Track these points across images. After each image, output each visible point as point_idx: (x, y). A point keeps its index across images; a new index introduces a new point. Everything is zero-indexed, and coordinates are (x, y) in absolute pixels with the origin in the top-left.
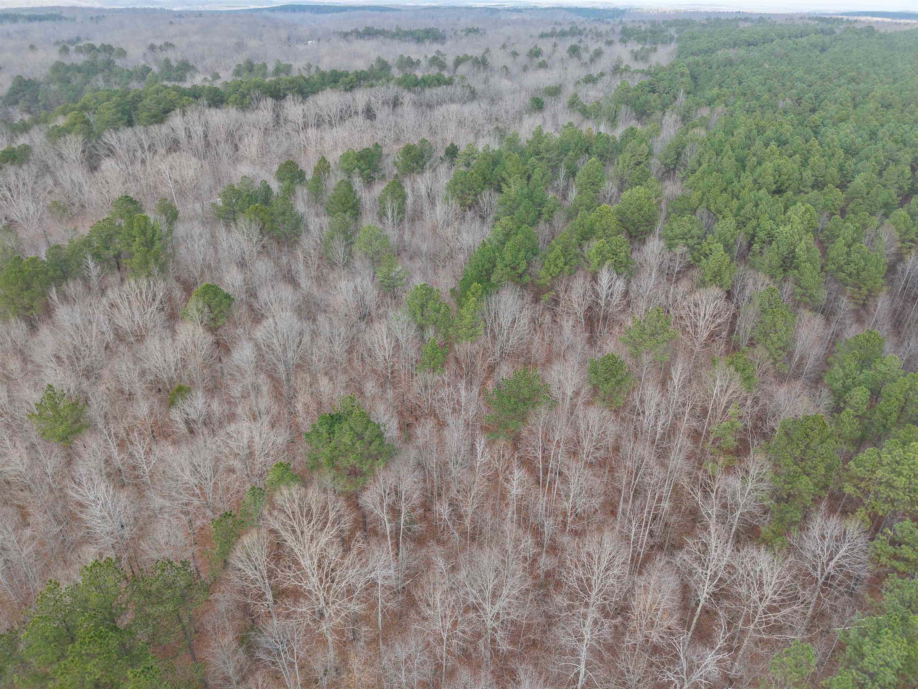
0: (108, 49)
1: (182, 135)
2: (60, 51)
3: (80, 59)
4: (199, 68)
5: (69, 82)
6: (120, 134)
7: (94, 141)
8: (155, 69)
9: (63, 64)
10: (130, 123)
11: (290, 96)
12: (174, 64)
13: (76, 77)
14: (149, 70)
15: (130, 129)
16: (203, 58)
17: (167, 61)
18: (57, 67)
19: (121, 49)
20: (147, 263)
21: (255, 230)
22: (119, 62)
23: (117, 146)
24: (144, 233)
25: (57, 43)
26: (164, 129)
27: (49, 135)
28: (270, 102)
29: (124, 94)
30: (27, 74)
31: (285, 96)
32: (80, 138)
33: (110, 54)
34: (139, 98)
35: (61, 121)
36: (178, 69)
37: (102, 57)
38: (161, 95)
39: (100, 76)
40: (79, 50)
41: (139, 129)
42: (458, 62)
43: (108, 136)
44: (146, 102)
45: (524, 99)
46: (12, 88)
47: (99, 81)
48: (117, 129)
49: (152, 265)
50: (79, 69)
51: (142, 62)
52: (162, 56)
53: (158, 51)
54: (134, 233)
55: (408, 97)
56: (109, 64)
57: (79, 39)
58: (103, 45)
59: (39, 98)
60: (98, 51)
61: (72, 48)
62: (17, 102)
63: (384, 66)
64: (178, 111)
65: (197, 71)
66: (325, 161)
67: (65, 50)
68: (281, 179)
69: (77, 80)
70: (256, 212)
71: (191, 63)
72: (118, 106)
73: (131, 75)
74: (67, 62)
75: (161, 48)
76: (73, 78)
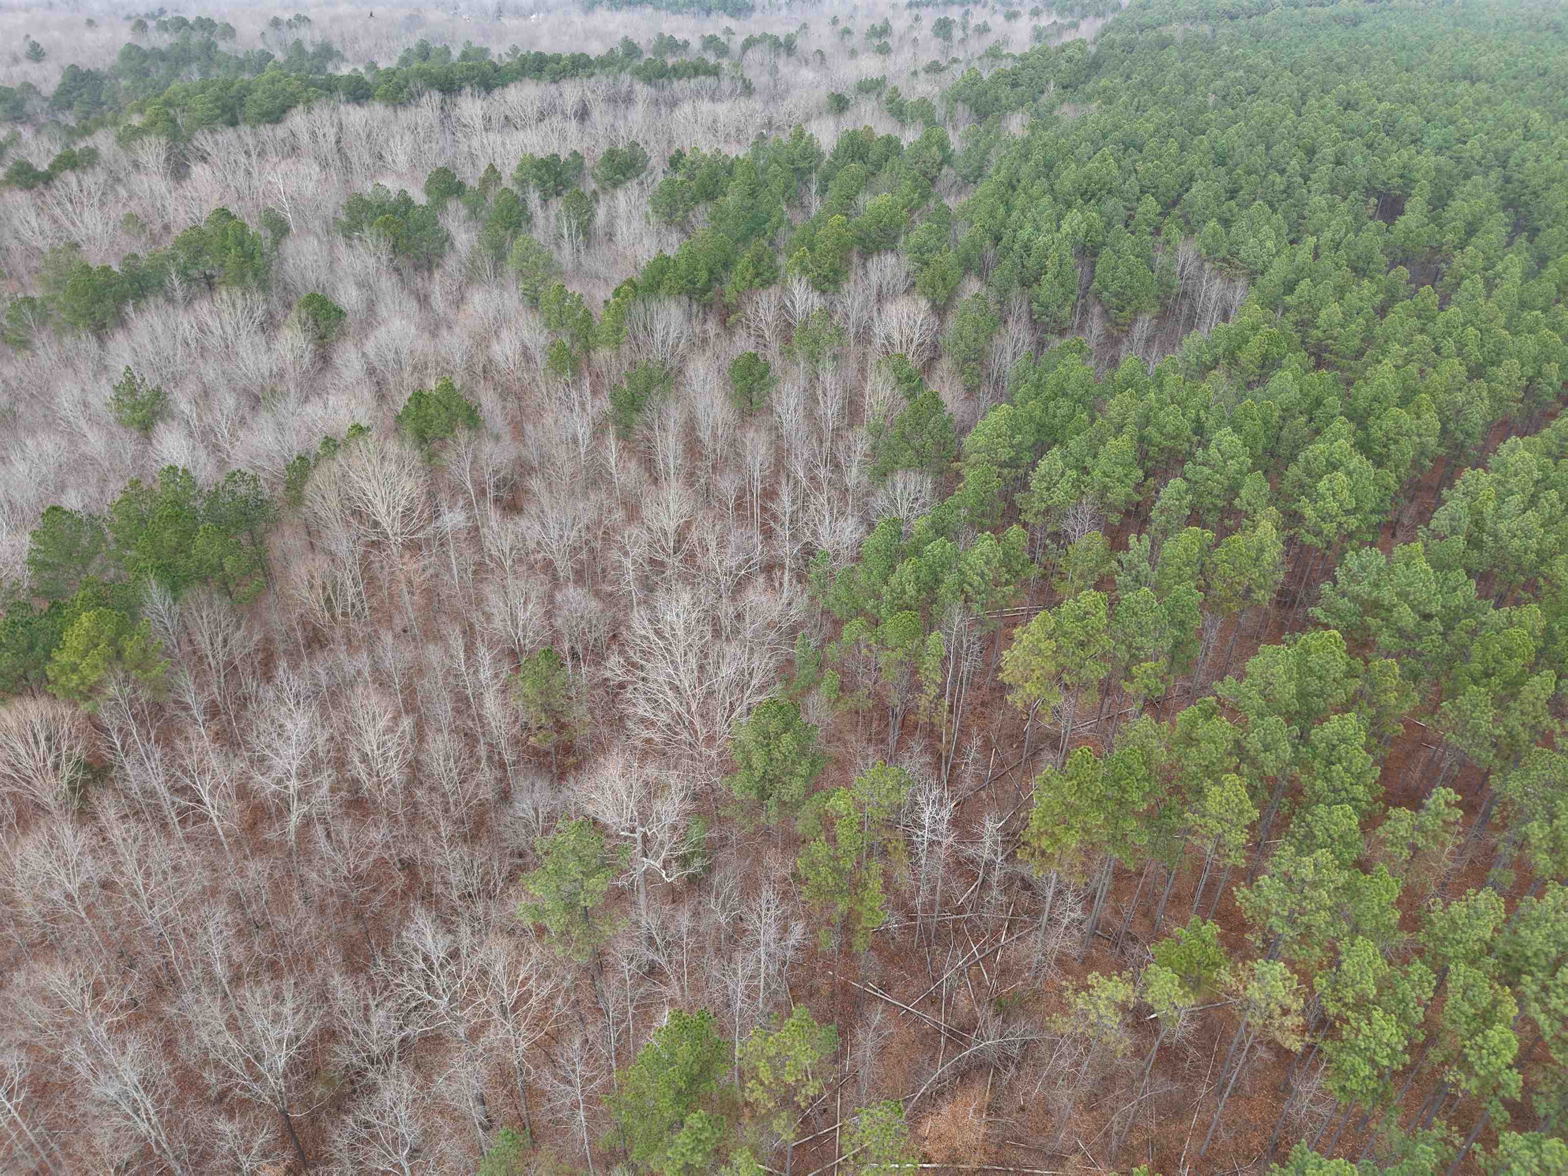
0: (206, 24)
1: (305, 138)
2: (133, 29)
3: (163, 41)
4: (349, 55)
5: (146, 74)
6: (219, 137)
7: (182, 146)
8: (280, 56)
9: (139, 48)
10: (233, 123)
11: (468, 89)
12: (310, 49)
13: (158, 68)
14: (270, 57)
15: (231, 129)
16: (355, 40)
17: (298, 44)
18: (131, 53)
19: (228, 25)
20: (243, 276)
21: (384, 246)
22: (223, 46)
23: (214, 153)
24: (241, 243)
25: (128, 18)
26: (281, 131)
27: (120, 139)
28: (437, 96)
29: (227, 86)
30: (85, 63)
31: (461, 88)
32: (163, 140)
33: (211, 33)
34: (248, 89)
35: (137, 120)
36: (315, 55)
37: (197, 38)
38: (279, 86)
39: (194, 67)
40: (163, 27)
41: (245, 129)
42: (750, 43)
43: (201, 138)
44: (258, 95)
45: (822, 94)
46: (63, 84)
47: (193, 75)
48: (213, 131)
49: (249, 278)
50: (162, 56)
51: (260, 46)
52: (290, 36)
53: (285, 28)
54: (228, 243)
55: (642, 91)
56: (209, 48)
57: (162, 11)
58: (199, 18)
59: (103, 98)
60: (192, 28)
61: (151, 24)
62: (70, 106)
63: (631, 50)
64: (301, 107)
65: (343, 59)
66: (495, 171)
67: (141, 26)
68: (428, 192)
69: (159, 72)
70: (386, 225)
71: (337, 46)
72: (217, 100)
73: (241, 65)
74: (145, 46)
75: (289, 24)
76: (153, 69)
